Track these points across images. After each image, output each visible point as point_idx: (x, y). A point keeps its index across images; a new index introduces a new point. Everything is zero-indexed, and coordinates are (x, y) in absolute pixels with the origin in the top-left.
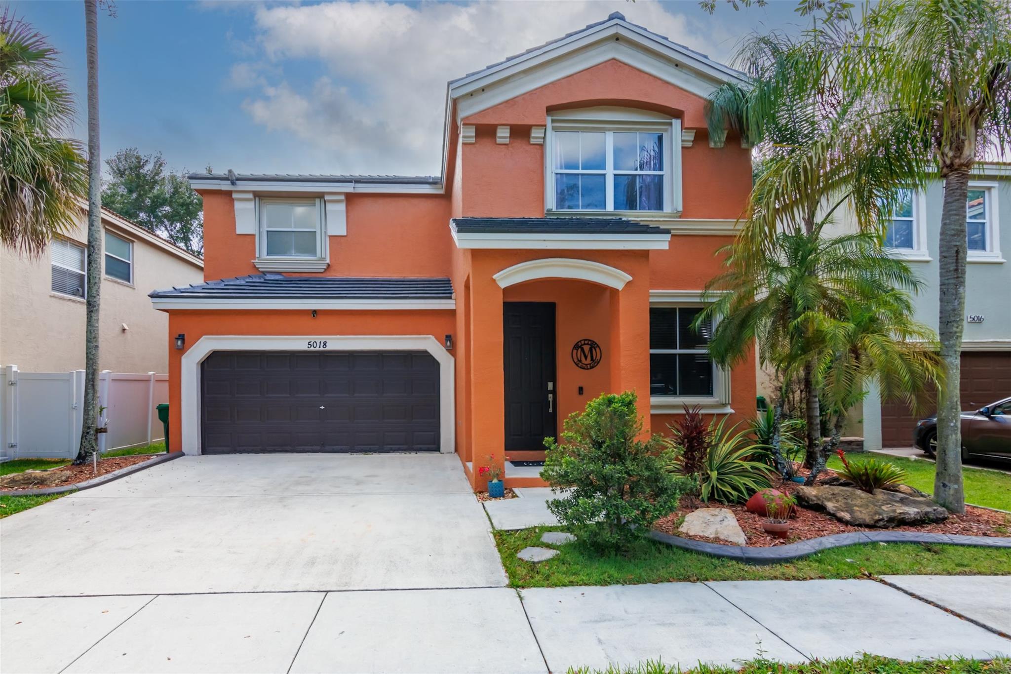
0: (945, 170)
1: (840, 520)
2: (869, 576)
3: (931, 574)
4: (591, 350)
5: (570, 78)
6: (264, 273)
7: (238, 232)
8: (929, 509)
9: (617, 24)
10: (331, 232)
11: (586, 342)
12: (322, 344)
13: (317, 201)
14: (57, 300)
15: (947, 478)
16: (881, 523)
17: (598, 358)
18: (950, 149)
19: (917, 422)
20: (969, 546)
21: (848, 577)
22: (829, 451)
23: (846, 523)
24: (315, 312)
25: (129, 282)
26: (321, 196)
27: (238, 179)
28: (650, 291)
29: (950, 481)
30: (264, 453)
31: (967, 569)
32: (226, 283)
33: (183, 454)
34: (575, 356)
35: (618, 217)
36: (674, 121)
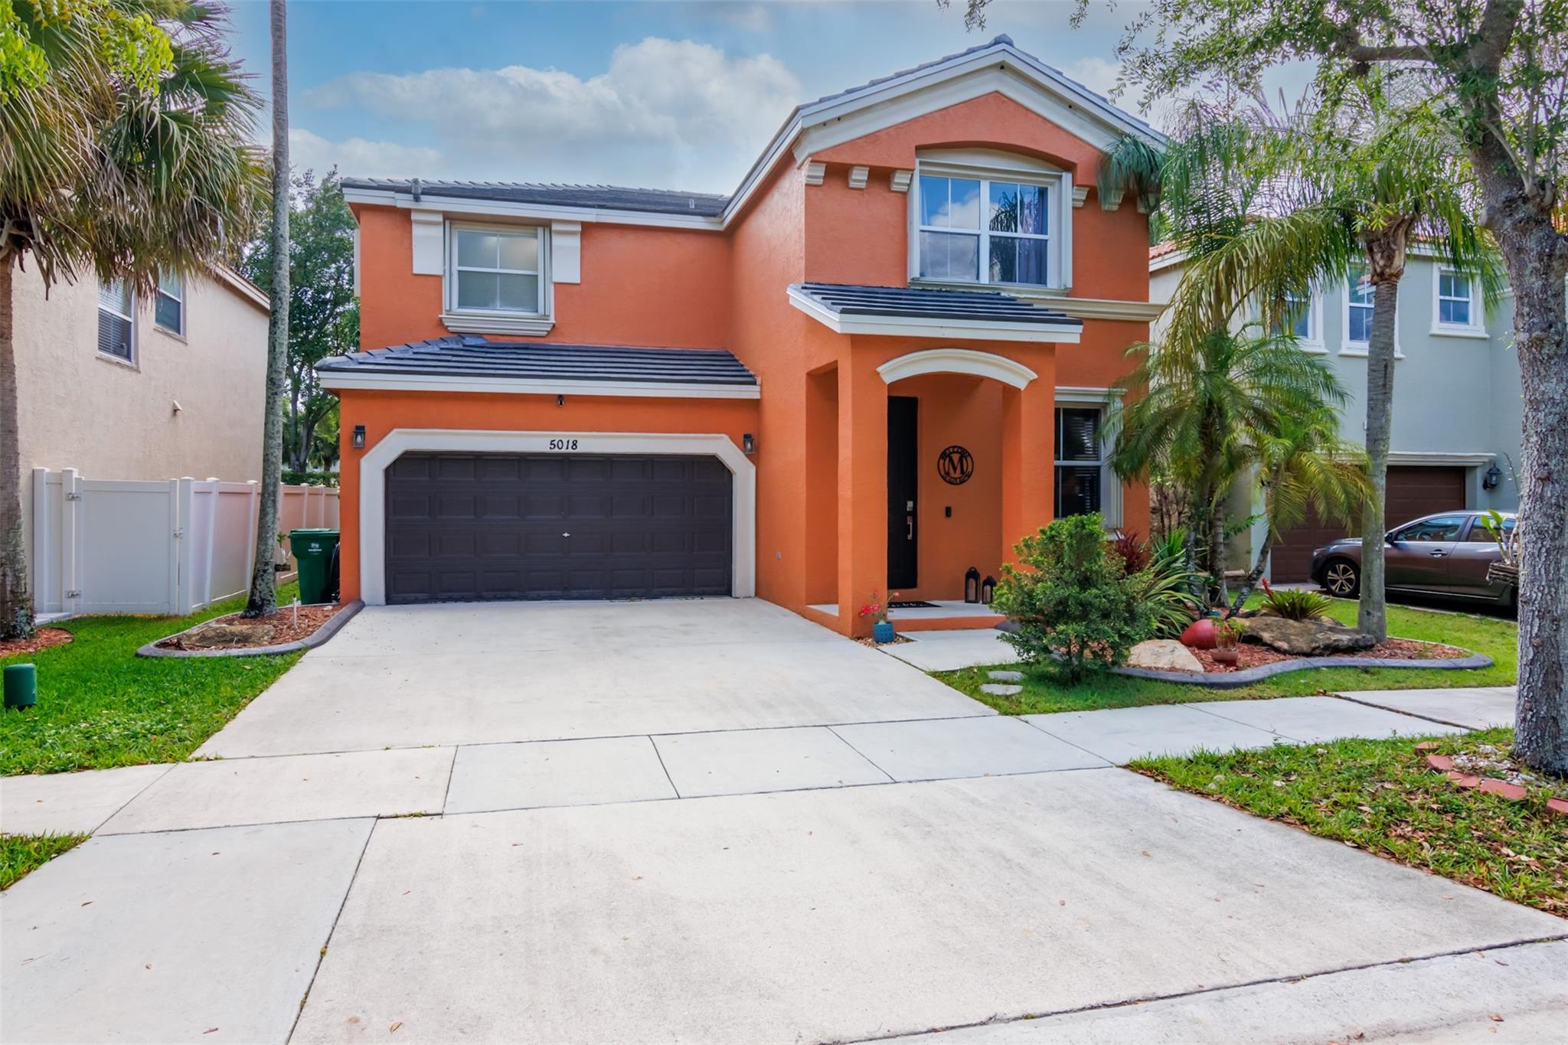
0: (1376, 278)
1: (1278, 650)
2: (1325, 694)
3: (1375, 690)
4: (961, 460)
5: (944, 112)
6: (461, 335)
7: (416, 271)
8: (1358, 637)
9: (1004, 50)
10: (559, 277)
11: (956, 450)
12: (571, 444)
13: (540, 231)
14: (103, 364)
15: (1371, 606)
16: (1318, 651)
17: (970, 470)
18: (1382, 257)
19: (1313, 551)
20: (1399, 668)
21: (1307, 695)
23: (1285, 652)
24: (561, 399)
25: (179, 333)
26: (546, 224)
27: (425, 193)
28: (1057, 388)
29: (1374, 609)
30: (479, 601)
31: (1404, 685)
32: (416, 351)
33: (364, 604)
34: (941, 467)
35: (996, 292)
36: (1064, 174)
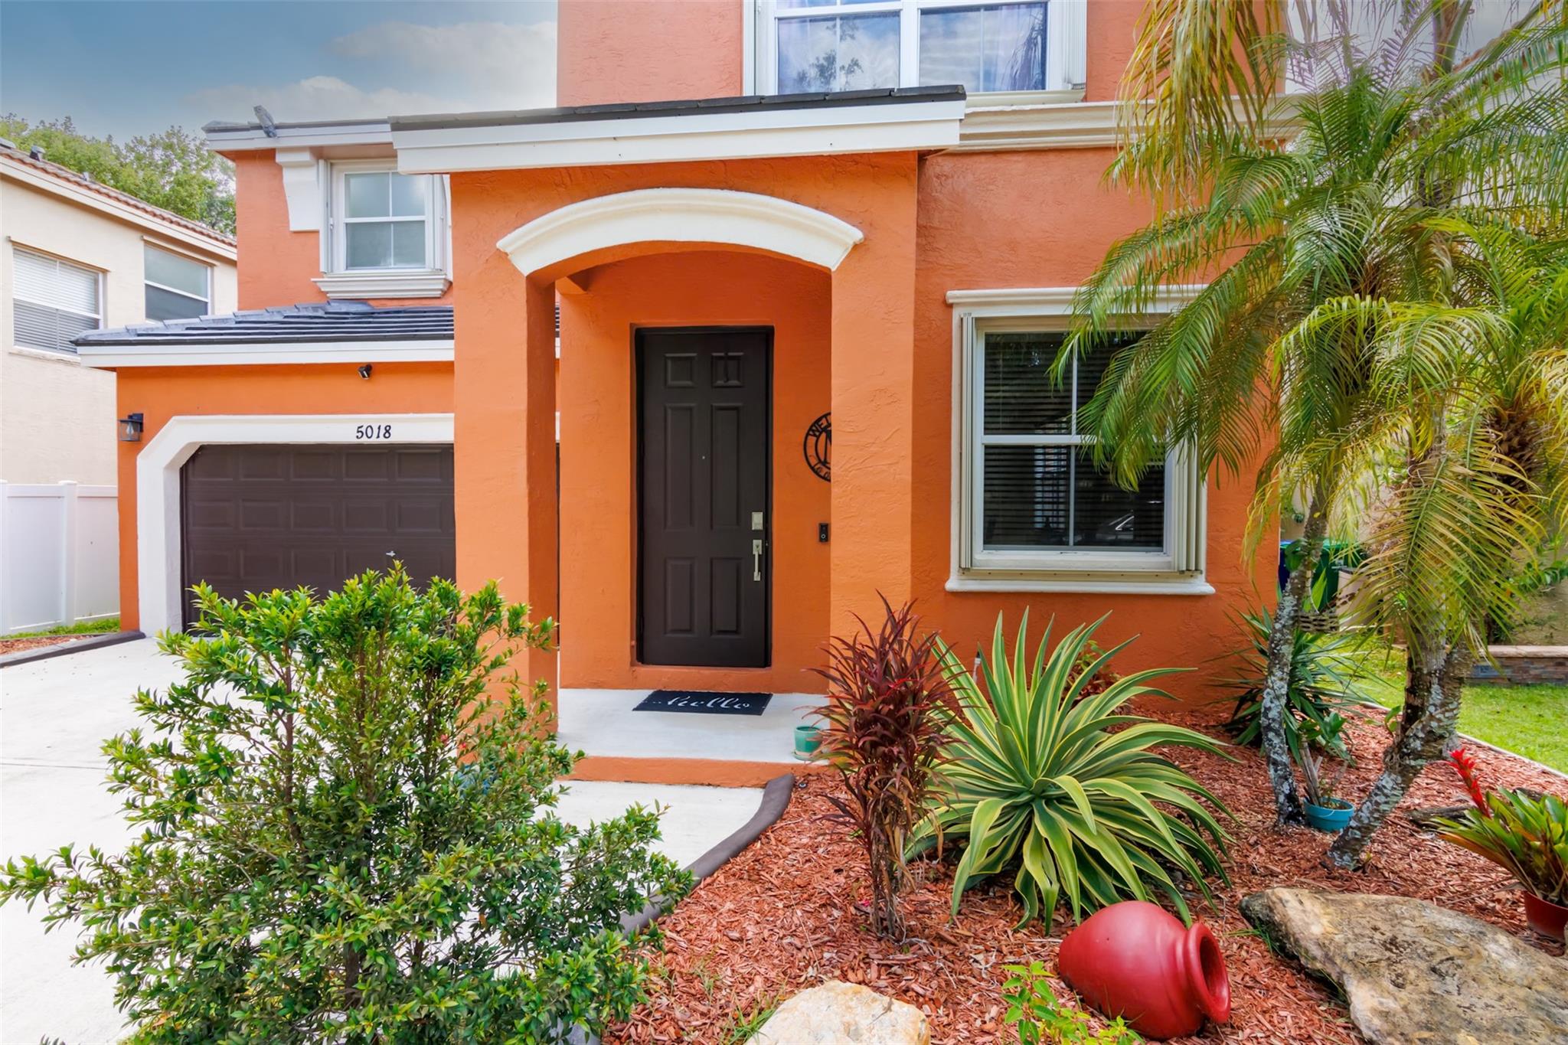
6: (330, 301)
7: (294, 226)
12: (383, 431)
22: (1418, 755)
24: (368, 369)
27: (277, 127)
33: (142, 636)
34: (811, 451)
